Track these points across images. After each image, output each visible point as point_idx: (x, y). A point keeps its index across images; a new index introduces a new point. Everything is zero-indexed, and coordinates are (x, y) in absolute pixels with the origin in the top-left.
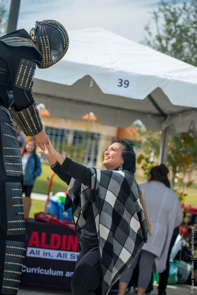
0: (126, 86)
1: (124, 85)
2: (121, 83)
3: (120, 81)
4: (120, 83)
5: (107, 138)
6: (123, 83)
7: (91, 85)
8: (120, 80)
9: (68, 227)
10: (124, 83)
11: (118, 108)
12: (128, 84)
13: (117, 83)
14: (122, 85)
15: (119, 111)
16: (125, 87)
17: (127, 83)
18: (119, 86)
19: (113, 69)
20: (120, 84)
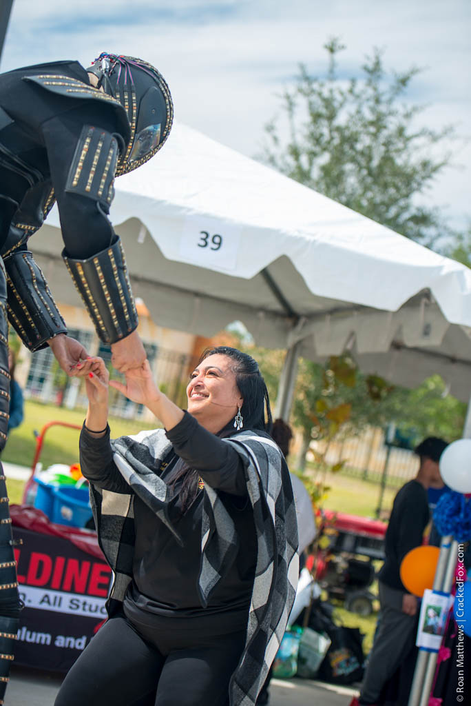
0: (215, 246)
1: (211, 244)
2: (205, 240)
3: (204, 236)
4: (202, 239)
5: (171, 357)
6: (209, 240)
7: (141, 240)
8: (203, 232)
9: (69, 540)
10: (211, 240)
11: (197, 294)
12: (220, 244)
13: (198, 238)
14: (206, 244)
15: (197, 301)
16: (212, 249)
17: (217, 240)
18: (199, 245)
19: (190, 210)
20: (203, 243)
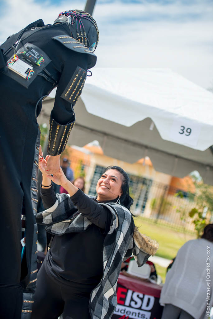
0: (188, 134)
1: (185, 133)
2: (183, 130)
3: (182, 128)
4: (181, 130)
5: (159, 186)
7: (151, 128)
8: (182, 126)
10: (186, 131)
11: (176, 156)
12: (190, 133)
13: (179, 129)
14: (183, 132)
15: (176, 160)
16: (186, 135)
17: (189, 131)
18: (180, 133)
19: (176, 115)
